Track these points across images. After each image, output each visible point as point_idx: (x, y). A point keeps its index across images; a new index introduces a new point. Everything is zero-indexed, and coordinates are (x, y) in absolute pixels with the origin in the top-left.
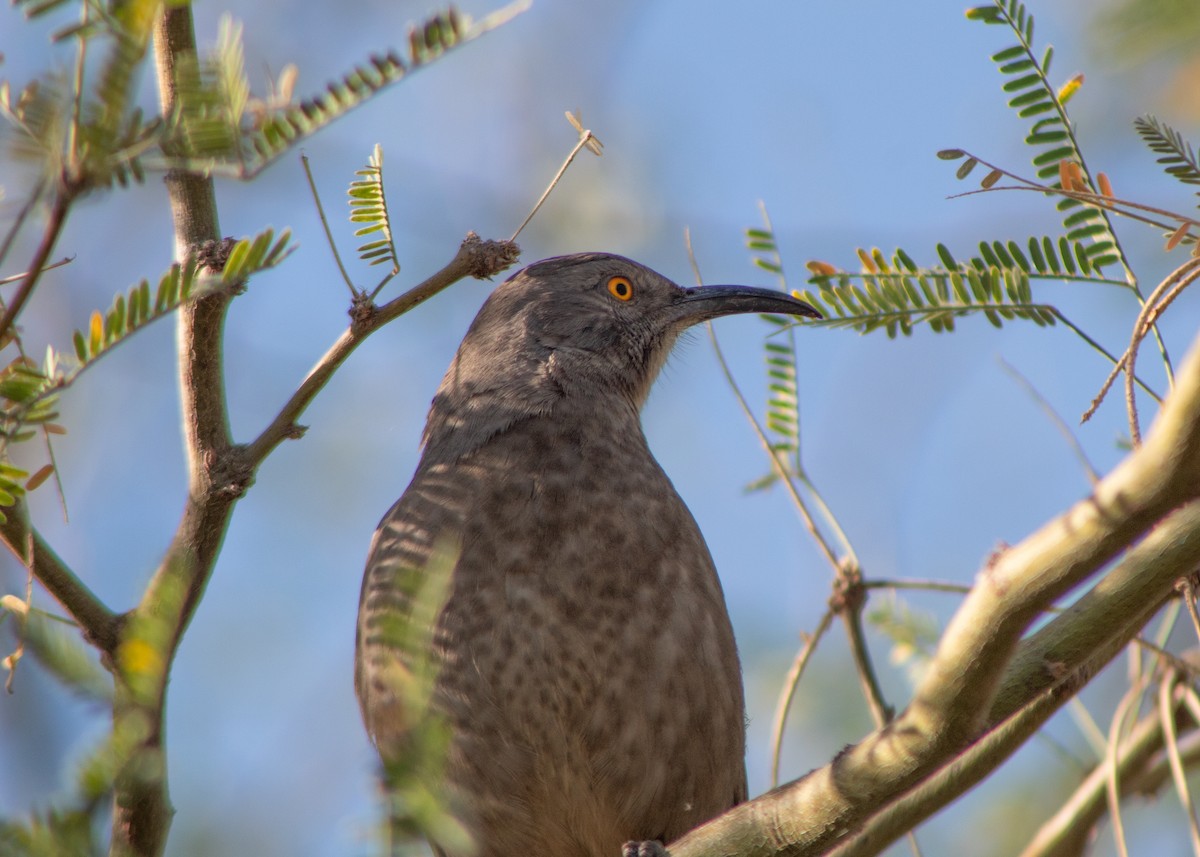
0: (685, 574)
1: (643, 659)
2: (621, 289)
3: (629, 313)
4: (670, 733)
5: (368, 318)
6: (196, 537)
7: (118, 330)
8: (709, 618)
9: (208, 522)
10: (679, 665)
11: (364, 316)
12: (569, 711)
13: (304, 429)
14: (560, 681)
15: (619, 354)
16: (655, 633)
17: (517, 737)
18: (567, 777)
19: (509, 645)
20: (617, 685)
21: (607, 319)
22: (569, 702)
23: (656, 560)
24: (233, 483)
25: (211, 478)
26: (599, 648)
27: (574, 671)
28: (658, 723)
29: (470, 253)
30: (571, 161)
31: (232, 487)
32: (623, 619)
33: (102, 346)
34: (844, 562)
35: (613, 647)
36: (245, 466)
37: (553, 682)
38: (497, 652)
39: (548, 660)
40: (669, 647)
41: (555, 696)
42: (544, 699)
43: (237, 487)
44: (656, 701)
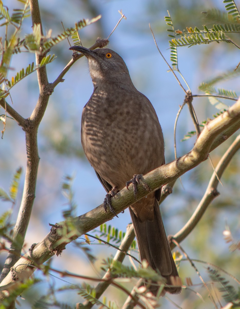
1: (142, 138)
4: (149, 153)
5: (77, 57)
7: (18, 80)
9: (44, 100)
10: (150, 139)
11: (76, 56)
12: (127, 151)
13: (64, 80)
14: (125, 145)
17: (116, 157)
18: (127, 164)
19: (113, 138)
20: (137, 145)
22: (127, 149)
25: (44, 91)
26: (133, 137)
27: (128, 143)
28: (146, 152)
29: (98, 43)
30: (120, 22)
31: (49, 93)
32: (137, 130)
33: (14, 83)
34: (187, 91)
35: (136, 136)
36: (51, 88)
37: (123, 145)
38: (111, 140)
39: (122, 141)
40: (147, 135)
41: (123, 148)
42: (121, 149)
43: (50, 93)
44: (145, 147)
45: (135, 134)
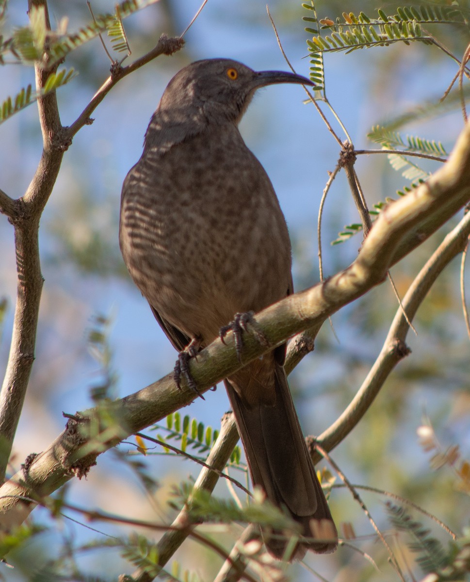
0: (263, 200)
1: (246, 240)
2: (233, 74)
3: (236, 85)
4: (260, 270)
5: (118, 73)
6: (47, 167)
8: (274, 218)
9: (52, 161)
10: (262, 241)
12: (215, 265)
13: (92, 120)
14: (211, 253)
15: (233, 104)
16: (251, 229)
17: (193, 277)
18: (215, 292)
19: (187, 238)
20: (235, 253)
21: (228, 88)
22: (215, 261)
23: (249, 198)
24: (62, 145)
25: (52, 142)
27: (217, 248)
28: (254, 266)
29: (162, 45)
32: (236, 225)
34: (345, 143)
35: (233, 237)
36: (67, 137)
37: (207, 253)
38: (182, 241)
39: (205, 244)
41: (208, 259)
42: (204, 260)
43: (64, 146)
44: (253, 257)
45: (232, 232)
